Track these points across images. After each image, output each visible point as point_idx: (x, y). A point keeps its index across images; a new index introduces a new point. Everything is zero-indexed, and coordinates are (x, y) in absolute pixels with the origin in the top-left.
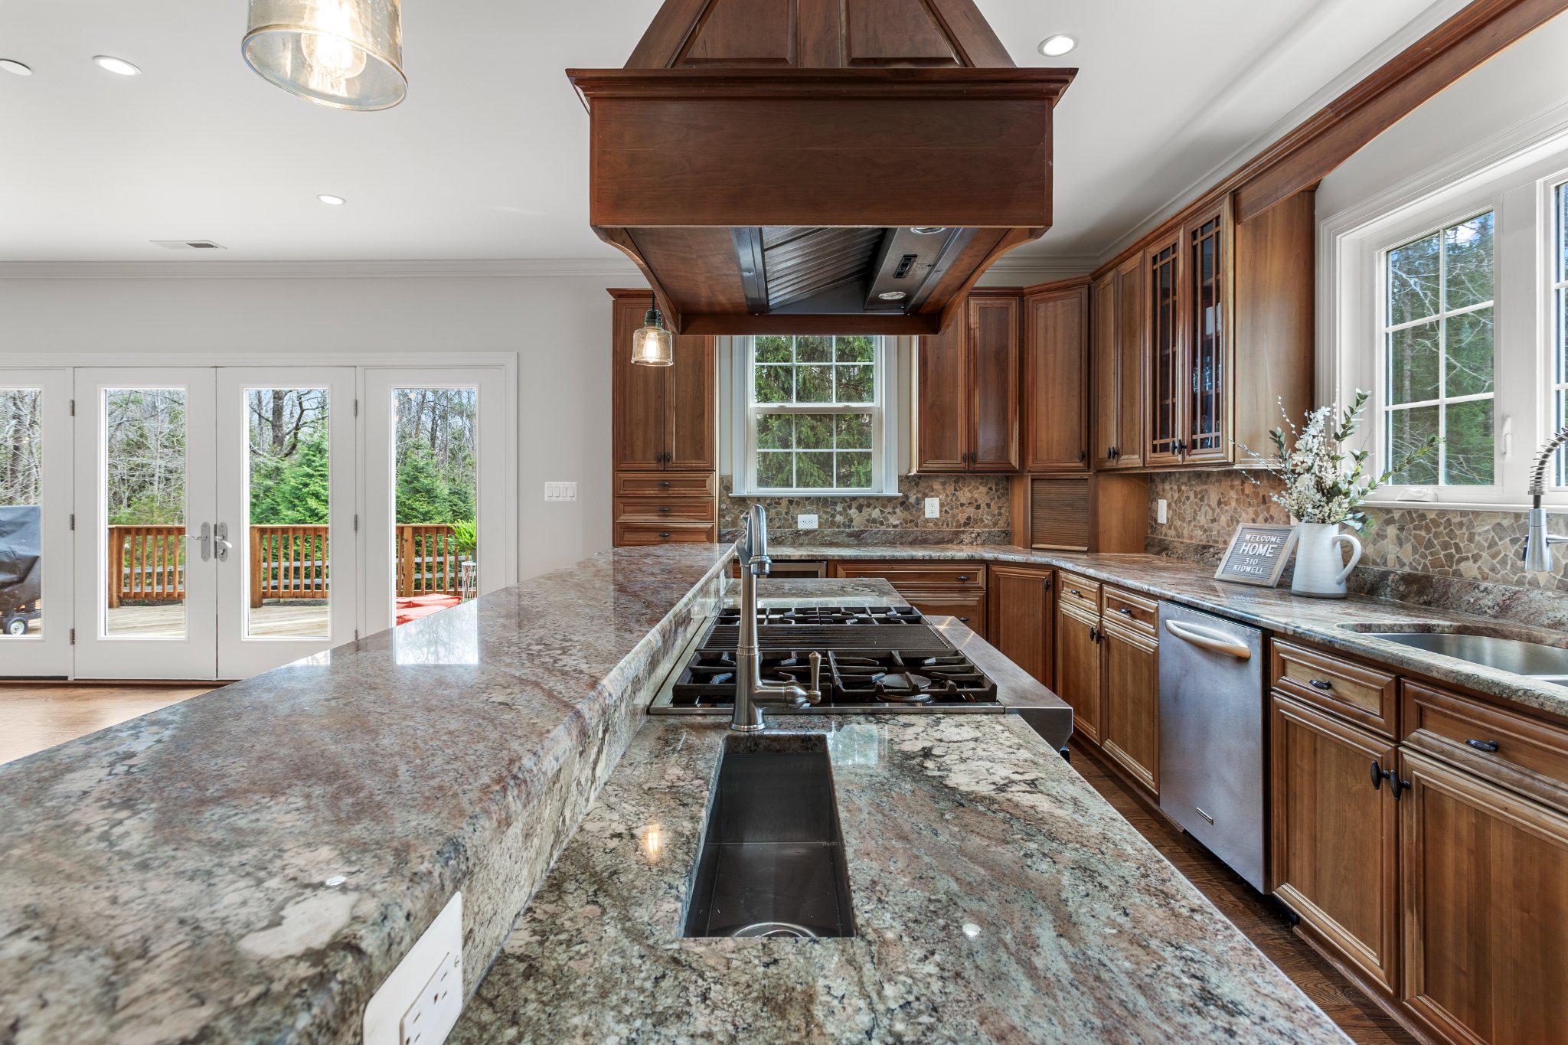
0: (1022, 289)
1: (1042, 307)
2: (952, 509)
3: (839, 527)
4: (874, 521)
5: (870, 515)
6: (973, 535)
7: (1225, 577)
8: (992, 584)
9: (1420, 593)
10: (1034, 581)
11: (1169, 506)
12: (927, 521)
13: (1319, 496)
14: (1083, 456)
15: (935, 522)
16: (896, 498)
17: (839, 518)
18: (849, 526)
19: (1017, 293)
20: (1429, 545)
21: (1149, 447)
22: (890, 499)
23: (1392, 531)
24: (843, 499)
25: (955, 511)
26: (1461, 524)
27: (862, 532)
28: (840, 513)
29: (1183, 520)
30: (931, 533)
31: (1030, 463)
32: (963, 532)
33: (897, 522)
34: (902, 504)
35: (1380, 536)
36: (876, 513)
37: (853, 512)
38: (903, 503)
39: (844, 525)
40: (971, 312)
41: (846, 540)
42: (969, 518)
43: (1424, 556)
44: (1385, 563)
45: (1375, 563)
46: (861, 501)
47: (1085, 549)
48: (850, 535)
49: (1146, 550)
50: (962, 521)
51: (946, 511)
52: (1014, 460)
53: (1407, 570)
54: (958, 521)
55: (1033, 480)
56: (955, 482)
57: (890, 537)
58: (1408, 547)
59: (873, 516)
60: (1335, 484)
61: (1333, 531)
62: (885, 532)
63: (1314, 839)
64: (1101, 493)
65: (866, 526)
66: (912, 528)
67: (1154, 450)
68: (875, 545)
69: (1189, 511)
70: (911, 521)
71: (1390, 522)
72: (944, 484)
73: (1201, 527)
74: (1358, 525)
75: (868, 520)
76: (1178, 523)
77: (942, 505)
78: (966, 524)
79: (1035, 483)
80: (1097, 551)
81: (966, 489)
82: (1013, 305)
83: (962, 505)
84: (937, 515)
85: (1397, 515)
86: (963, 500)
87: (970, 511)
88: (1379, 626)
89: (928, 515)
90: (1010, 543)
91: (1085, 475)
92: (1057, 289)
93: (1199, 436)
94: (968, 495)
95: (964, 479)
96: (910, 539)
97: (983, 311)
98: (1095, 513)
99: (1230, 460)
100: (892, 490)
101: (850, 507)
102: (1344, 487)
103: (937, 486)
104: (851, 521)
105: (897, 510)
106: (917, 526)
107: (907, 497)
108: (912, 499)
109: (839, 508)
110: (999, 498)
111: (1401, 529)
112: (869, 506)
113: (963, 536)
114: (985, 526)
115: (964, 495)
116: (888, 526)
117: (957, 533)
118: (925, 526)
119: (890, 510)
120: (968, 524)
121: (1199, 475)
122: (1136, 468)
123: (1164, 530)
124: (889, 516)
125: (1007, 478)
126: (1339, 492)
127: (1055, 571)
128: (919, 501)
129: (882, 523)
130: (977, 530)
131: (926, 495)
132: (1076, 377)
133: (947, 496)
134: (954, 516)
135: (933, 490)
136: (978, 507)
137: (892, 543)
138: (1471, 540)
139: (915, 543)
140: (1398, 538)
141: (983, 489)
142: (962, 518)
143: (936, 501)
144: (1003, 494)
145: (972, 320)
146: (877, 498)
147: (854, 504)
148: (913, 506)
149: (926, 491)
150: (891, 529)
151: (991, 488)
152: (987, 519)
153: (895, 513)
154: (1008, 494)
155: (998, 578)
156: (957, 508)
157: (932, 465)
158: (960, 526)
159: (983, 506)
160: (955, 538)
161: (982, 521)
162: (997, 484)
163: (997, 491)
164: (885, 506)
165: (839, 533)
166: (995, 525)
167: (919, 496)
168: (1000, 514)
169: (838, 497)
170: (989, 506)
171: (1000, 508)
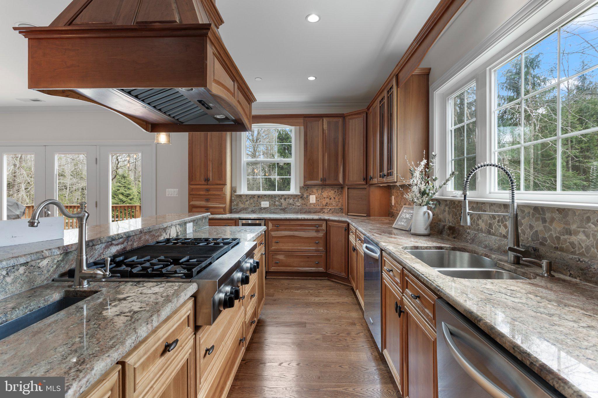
0: (344, 114)
1: (351, 121)
2: (320, 199)
3: (277, 206)
4: (290, 204)
5: (289, 202)
6: (328, 210)
7: (396, 227)
8: (328, 229)
9: (453, 233)
10: (342, 227)
11: (395, 198)
12: (311, 203)
13: (419, 195)
14: (364, 179)
15: (314, 204)
16: (299, 195)
17: (277, 203)
18: (281, 206)
19: (342, 116)
20: (456, 215)
21: (379, 175)
22: (296, 196)
24: (279, 196)
27: (286, 208)
28: (277, 201)
30: (312, 209)
31: (347, 182)
32: (325, 208)
33: (299, 205)
34: (301, 197)
36: (291, 201)
37: (282, 200)
38: (302, 197)
39: (279, 206)
40: (324, 123)
41: (280, 211)
42: (327, 203)
43: (455, 219)
46: (285, 196)
47: (365, 215)
48: (281, 210)
49: (388, 216)
50: (324, 204)
51: (318, 200)
52: (341, 181)
53: (450, 224)
54: (322, 204)
55: (348, 188)
56: (322, 189)
57: (297, 210)
58: (451, 215)
59: (290, 202)
61: (424, 209)
62: (294, 208)
64: (371, 193)
65: (287, 206)
66: (304, 207)
68: (291, 213)
69: (399, 201)
70: (305, 204)
72: (317, 190)
74: (433, 206)
75: (288, 204)
77: (316, 198)
78: (326, 205)
79: (349, 189)
80: (370, 216)
81: (326, 192)
82: (340, 120)
83: (324, 198)
84: (315, 202)
86: (325, 196)
87: (327, 200)
89: (311, 202)
90: (342, 213)
91: (365, 187)
92: (355, 114)
93: (389, 171)
94: (327, 194)
95: (325, 188)
96: (304, 211)
97: (329, 123)
98: (369, 202)
99: (395, 181)
100: (298, 193)
101: (281, 199)
103: (315, 191)
104: (282, 204)
105: (299, 200)
106: (307, 206)
107: (303, 195)
108: (305, 196)
109: (277, 199)
110: (338, 195)
112: (288, 198)
113: (324, 210)
114: (333, 206)
115: (325, 194)
117: (322, 209)
118: (310, 206)
119: (297, 200)
122: (376, 184)
123: (393, 208)
124: (296, 202)
125: (341, 188)
126: (426, 193)
127: (348, 224)
128: (308, 197)
129: (293, 205)
131: (310, 194)
132: (362, 148)
133: (319, 194)
134: (321, 202)
135: (313, 192)
137: (297, 213)
139: (306, 213)
141: (333, 192)
142: (324, 203)
143: (314, 196)
144: (340, 194)
145: (324, 127)
146: (292, 195)
147: (283, 198)
148: (305, 198)
149: (311, 193)
150: (297, 207)
151: (335, 192)
152: (334, 204)
153: (298, 201)
154: (342, 194)
155: (330, 226)
156: (322, 199)
157: (309, 183)
158: (323, 206)
159: (332, 198)
160: (321, 211)
161: (332, 204)
162: (338, 190)
163: (338, 192)
164: (294, 198)
165: (277, 209)
166: (337, 205)
167: (308, 194)
168: (339, 202)
169: (277, 195)
170: (334, 198)
171: (339, 199)
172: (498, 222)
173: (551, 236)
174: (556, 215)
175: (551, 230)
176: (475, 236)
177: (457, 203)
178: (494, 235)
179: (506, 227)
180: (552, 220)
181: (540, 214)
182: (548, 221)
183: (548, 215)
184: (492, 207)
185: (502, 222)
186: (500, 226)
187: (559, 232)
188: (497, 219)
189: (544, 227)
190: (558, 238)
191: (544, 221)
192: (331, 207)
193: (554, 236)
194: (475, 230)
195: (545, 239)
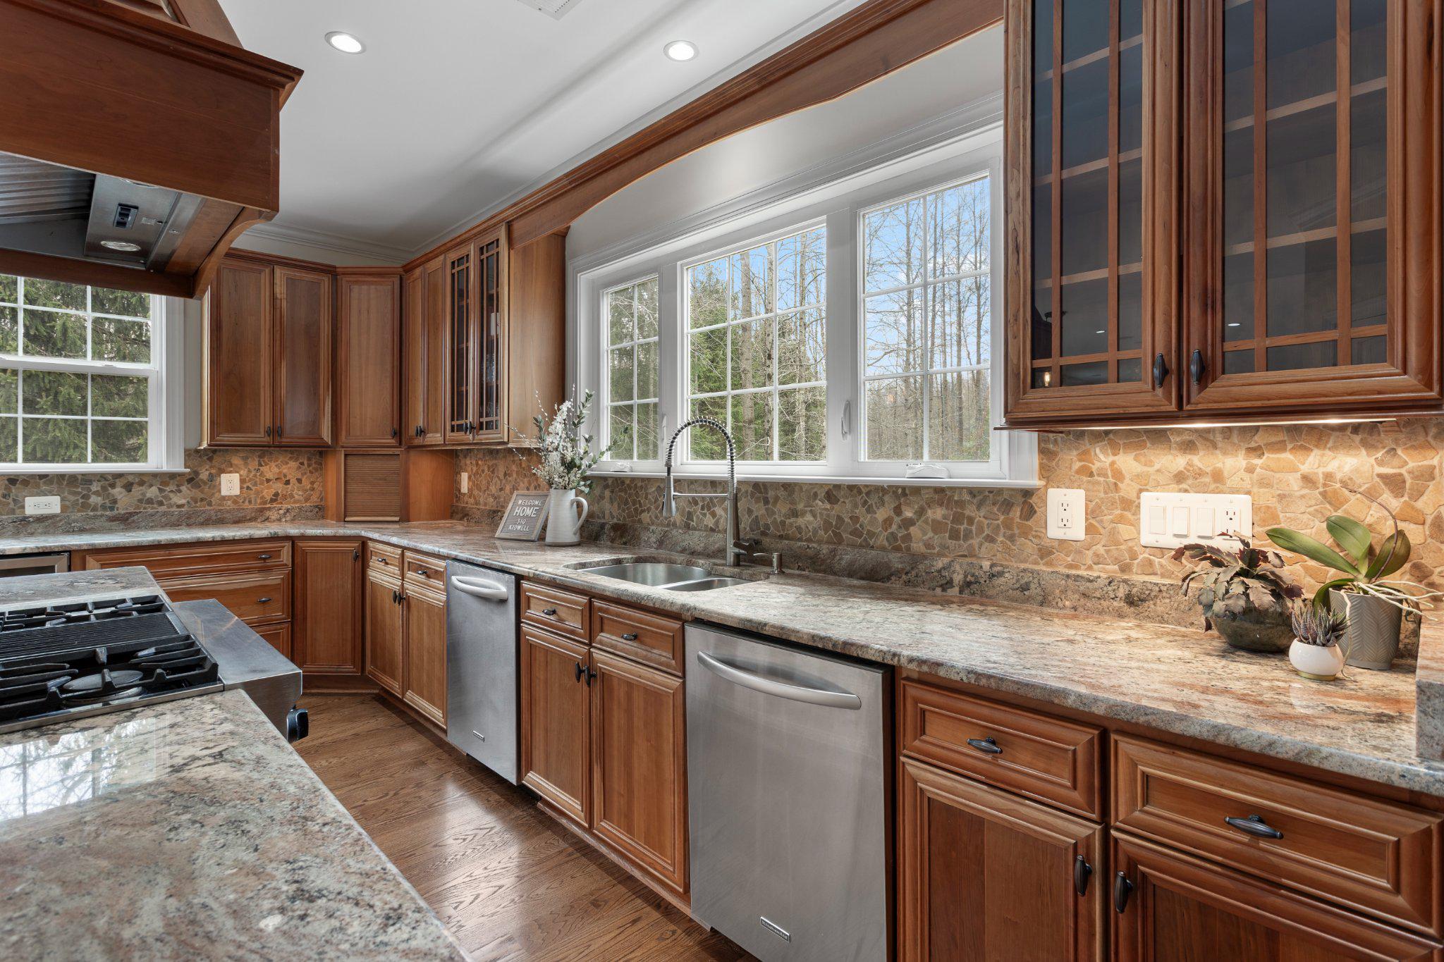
0: (335, 267)
1: (356, 288)
2: (255, 484)
3: (95, 509)
4: (150, 501)
5: (144, 494)
6: (281, 512)
7: (504, 535)
8: (298, 560)
9: (621, 536)
10: (343, 552)
11: (469, 478)
12: (224, 498)
13: (562, 469)
14: (395, 433)
15: (235, 499)
16: (181, 475)
17: (94, 499)
18: (112, 509)
19: (331, 271)
20: (626, 503)
21: (448, 428)
22: (172, 476)
23: (607, 493)
24: (102, 476)
25: (259, 487)
26: (641, 487)
27: (131, 514)
28: (97, 493)
29: (479, 489)
30: (228, 512)
31: (343, 438)
32: (269, 509)
33: (183, 501)
34: (190, 481)
35: (602, 497)
36: (152, 492)
37: (118, 491)
38: (192, 480)
39: (104, 507)
40: (277, 281)
41: (108, 524)
42: (276, 494)
43: (624, 511)
44: (604, 517)
45: (599, 518)
46: (130, 479)
47: (397, 519)
48: (112, 519)
49: (451, 517)
50: (268, 498)
51: (248, 488)
52: (326, 435)
53: (615, 520)
54: (263, 497)
55: (346, 455)
56: (260, 457)
57: (173, 519)
58: (616, 504)
59: (148, 495)
60: (573, 460)
61: (571, 495)
62: (165, 514)
63: (546, 730)
64: (411, 466)
65: (138, 507)
66: (201, 507)
67: (453, 430)
68: (152, 528)
69: (484, 482)
70: (202, 500)
71: (606, 487)
72: (245, 459)
73: (493, 495)
74: (587, 490)
75: (140, 501)
76: (476, 492)
77: (242, 481)
78: (272, 501)
79: (349, 458)
80: (408, 521)
81: (273, 464)
82: (326, 281)
83: (268, 481)
84: (236, 491)
85: (610, 482)
86: (269, 475)
87: (278, 487)
88: (590, 563)
89: (224, 492)
90: (323, 517)
91: (397, 451)
92: (370, 274)
93: (484, 420)
94: (276, 470)
95: (271, 453)
96: (201, 519)
97: (291, 283)
98: (406, 487)
99: (506, 440)
100: (178, 466)
101: (113, 486)
102: (577, 462)
103: (236, 460)
104: (115, 501)
105: (184, 488)
106: (210, 504)
107: (197, 473)
108: (204, 475)
109: (95, 487)
110: (311, 472)
111: (612, 492)
112: (142, 483)
113: (268, 513)
114: (295, 502)
115: (271, 470)
116: (170, 506)
117: (262, 511)
118: (220, 505)
119: (174, 488)
120: (276, 500)
121: (491, 452)
122: (439, 445)
123: (466, 499)
124: (171, 495)
125: (321, 453)
126: (575, 466)
127: (364, 542)
128: (212, 478)
129: (161, 503)
130: (286, 506)
131: (223, 471)
132: (388, 358)
133: (249, 471)
134: (257, 493)
135: (231, 465)
136: (288, 482)
137: (175, 525)
138: (646, 498)
139: (206, 523)
140: (611, 498)
141: (293, 464)
142: (267, 494)
143: (235, 477)
144: (316, 470)
145: (277, 290)
146: (155, 475)
147: (119, 483)
148: (205, 483)
149: (223, 466)
150: (174, 509)
151: (302, 464)
152: (298, 494)
153: (180, 491)
154: (321, 469)
155: (305, 553)
156: (262, 483)
157: (226, 438)
158: (265, 503)
159: (293, 481)
160: (259, 515)
161: (292, 496)
162: (309, 459)
163: (309, 465)
164: (165, 484)
165: (95, 517)
166: (307, 500)
167: (213, 471)
168: (313, 489)
169: (94, 475)
170: (299, 481)
171: (312, 483)
172: (703, 508)
173: (775, 522)
174: (781, 493)
175: (774, 513)
176: (665, 534)
177: (628, 482)
178: (695, 529)
179: (713, 514)
180: (777, 499)
181: (761, 492)
182: (771, 501)
183: (771, 494)
184: (692, 487)
185: (709, 509)
186: (705, 515)
187: (785, 515)
188: (701, 504)
189: (767, 509)
190: (783, 523)
191: (766, 502)
192: (289, 503)
193: (779, 520)
194: (662, 525)
195: (767, 526)
